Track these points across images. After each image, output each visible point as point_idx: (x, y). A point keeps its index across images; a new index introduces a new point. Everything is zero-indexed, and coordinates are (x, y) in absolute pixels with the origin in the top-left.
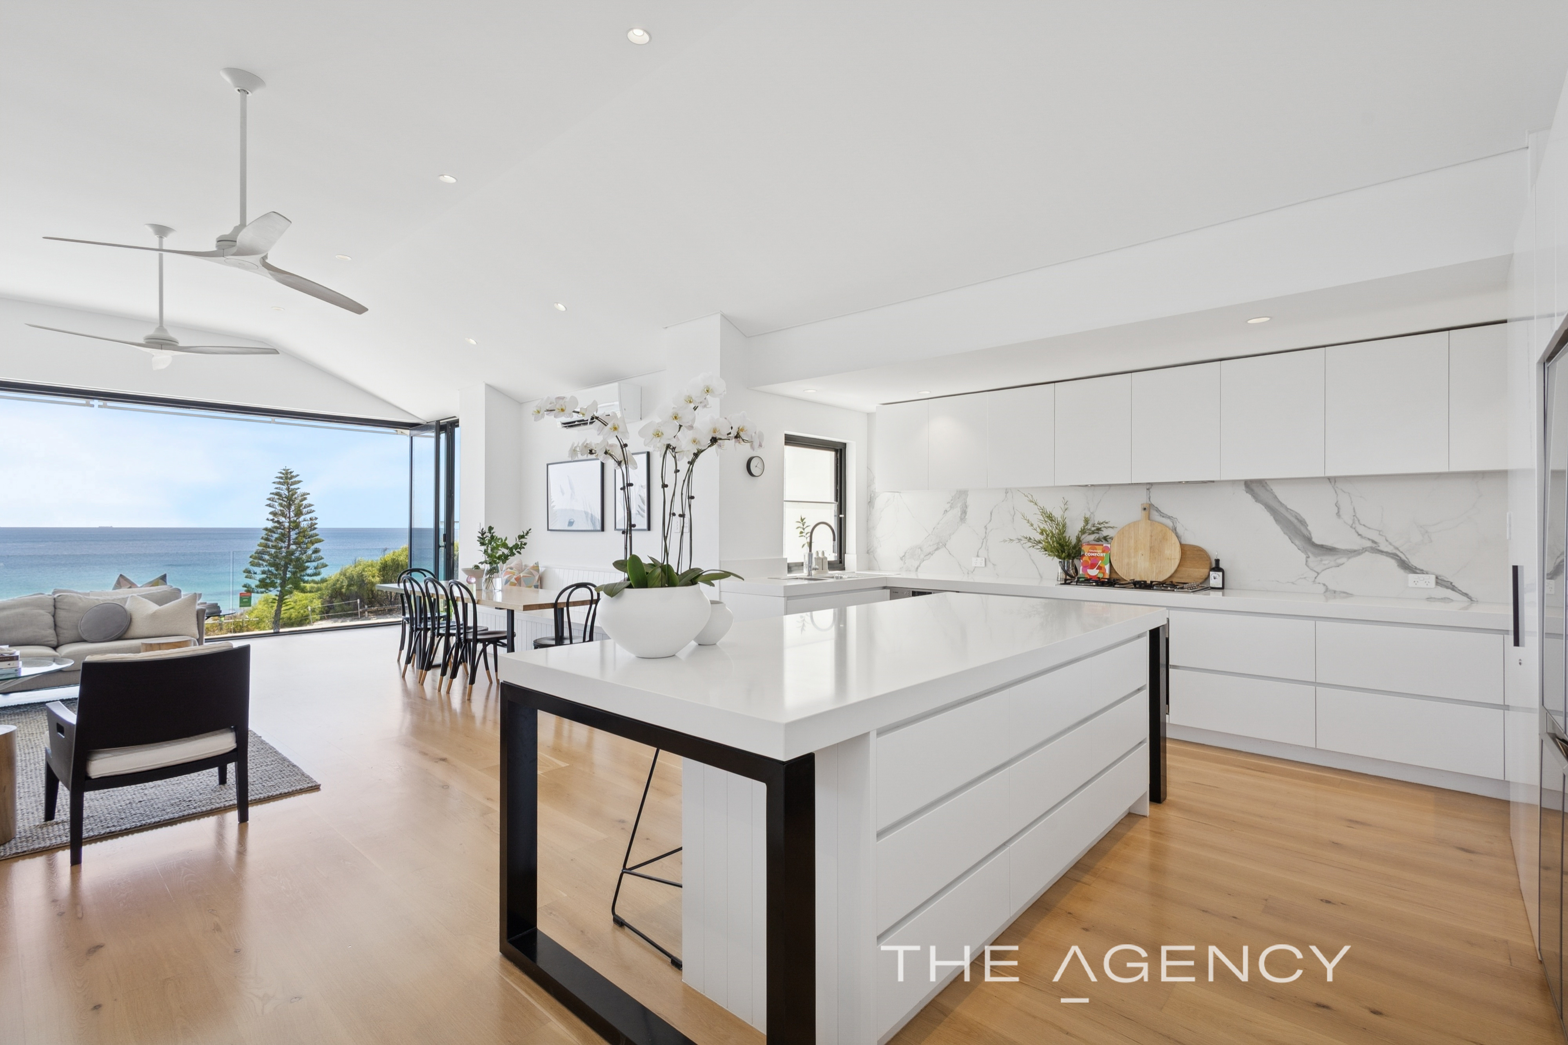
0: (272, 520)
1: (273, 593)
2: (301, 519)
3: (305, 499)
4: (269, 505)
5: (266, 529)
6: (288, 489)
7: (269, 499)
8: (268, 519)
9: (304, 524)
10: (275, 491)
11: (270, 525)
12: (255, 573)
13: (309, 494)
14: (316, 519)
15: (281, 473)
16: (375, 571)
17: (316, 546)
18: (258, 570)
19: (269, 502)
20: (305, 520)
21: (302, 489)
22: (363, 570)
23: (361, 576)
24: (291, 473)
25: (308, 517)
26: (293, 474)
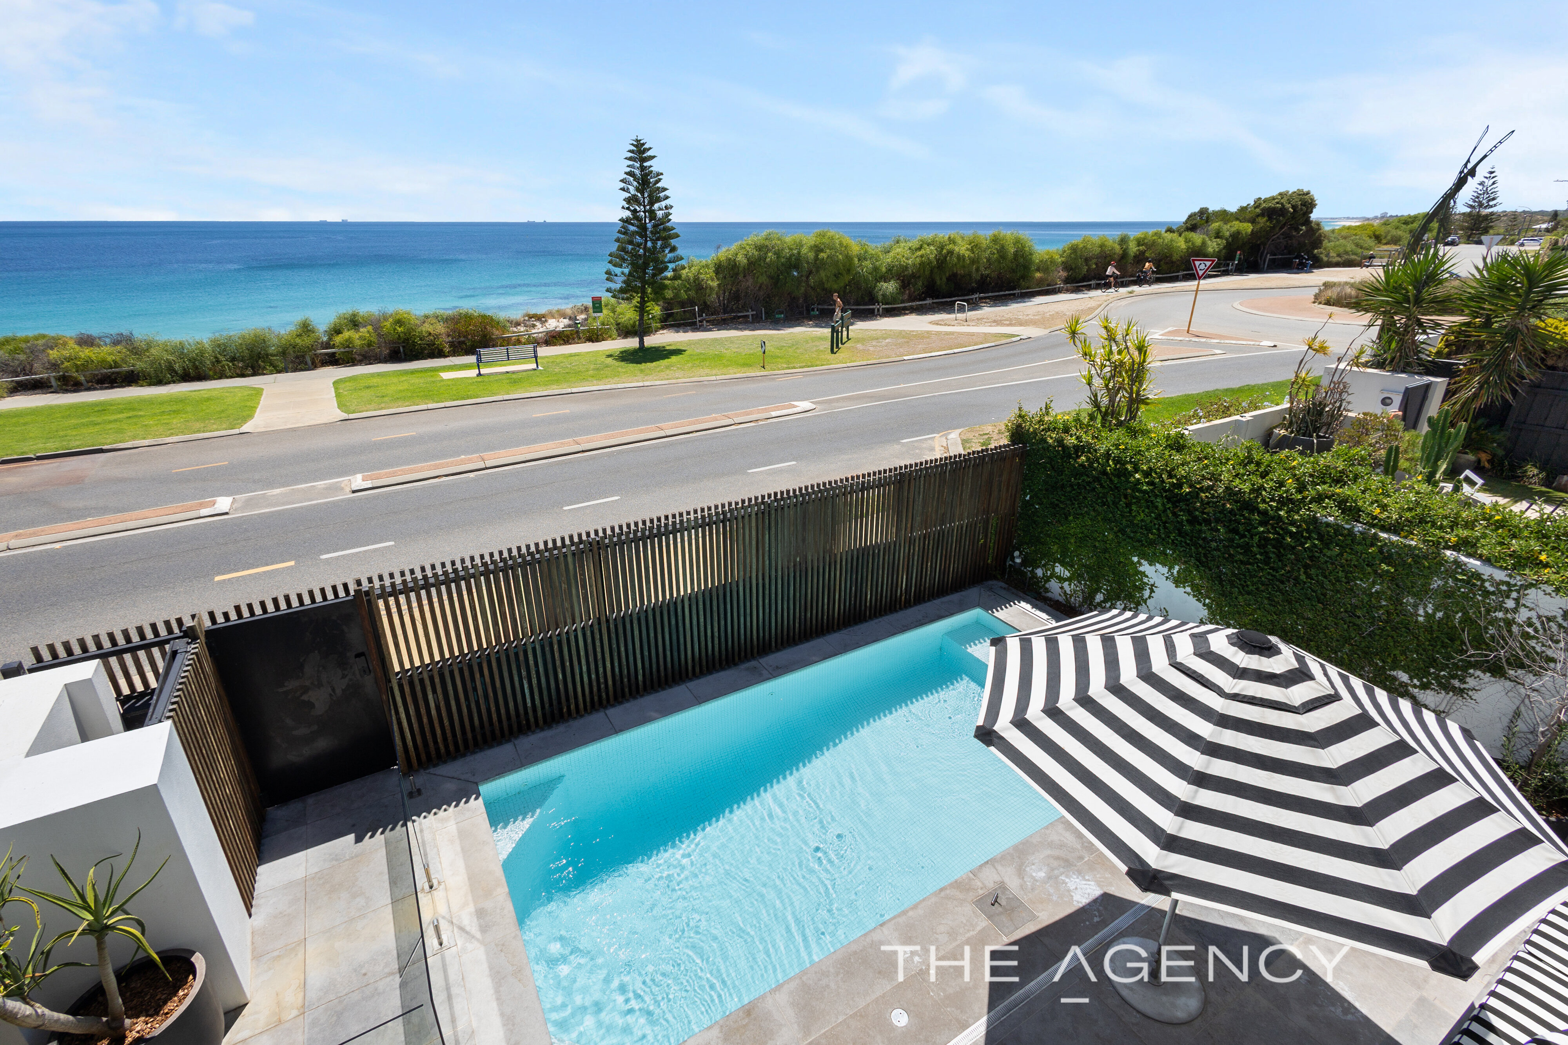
0: (628, 209)
1: (636, 300)
2: (656, 206)
3: (660, 180)
4: (623, 189)
5: (622, 220)
6: (642, 168)
7: (622, 181)
8: (623, 208)
9: (660, 214)
10: (628, 169)
11: (627, 214)
12: (616, 275)
13: (662, 174)
14: (672, 207)
15: (632, 144)
16: (711, 272)
17: (673, 242)
18: (618, 270)
19: (622, 185)
20: (660, 209)
21: (655, 166)
22: (699, 273)
23: (696, 278)
24: (643, 144)
25: (663, 204)
26: (646, 146)
